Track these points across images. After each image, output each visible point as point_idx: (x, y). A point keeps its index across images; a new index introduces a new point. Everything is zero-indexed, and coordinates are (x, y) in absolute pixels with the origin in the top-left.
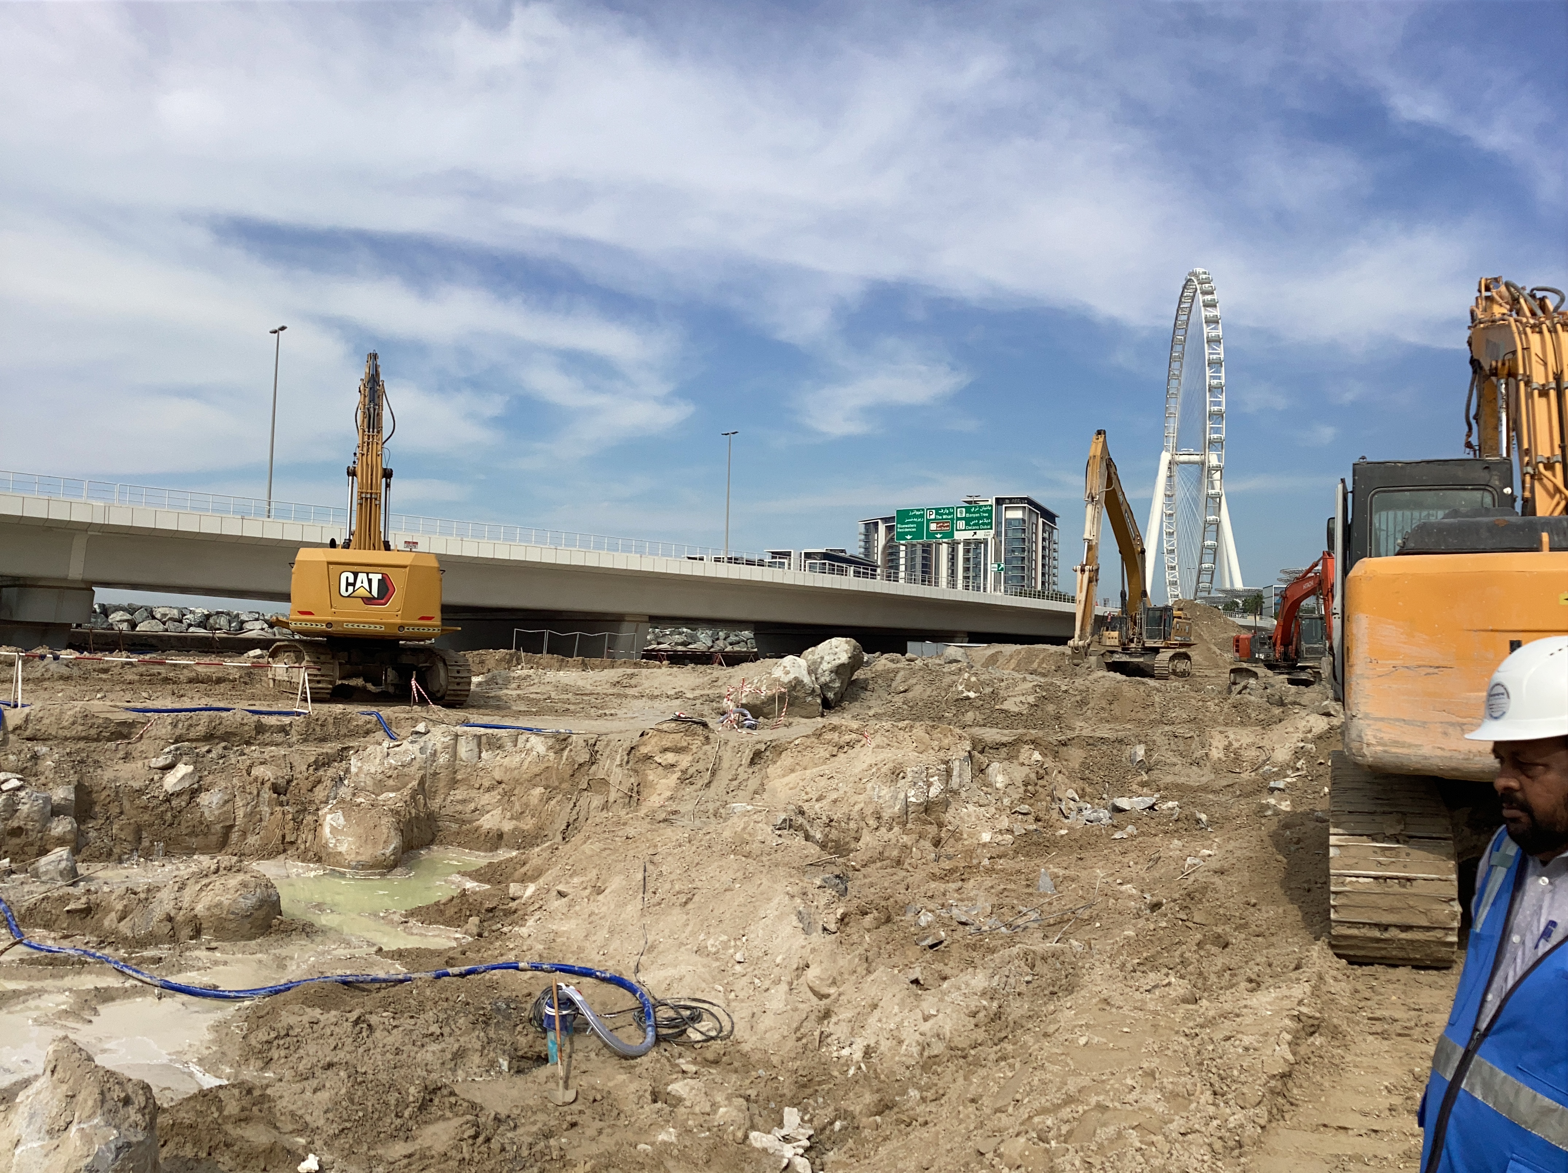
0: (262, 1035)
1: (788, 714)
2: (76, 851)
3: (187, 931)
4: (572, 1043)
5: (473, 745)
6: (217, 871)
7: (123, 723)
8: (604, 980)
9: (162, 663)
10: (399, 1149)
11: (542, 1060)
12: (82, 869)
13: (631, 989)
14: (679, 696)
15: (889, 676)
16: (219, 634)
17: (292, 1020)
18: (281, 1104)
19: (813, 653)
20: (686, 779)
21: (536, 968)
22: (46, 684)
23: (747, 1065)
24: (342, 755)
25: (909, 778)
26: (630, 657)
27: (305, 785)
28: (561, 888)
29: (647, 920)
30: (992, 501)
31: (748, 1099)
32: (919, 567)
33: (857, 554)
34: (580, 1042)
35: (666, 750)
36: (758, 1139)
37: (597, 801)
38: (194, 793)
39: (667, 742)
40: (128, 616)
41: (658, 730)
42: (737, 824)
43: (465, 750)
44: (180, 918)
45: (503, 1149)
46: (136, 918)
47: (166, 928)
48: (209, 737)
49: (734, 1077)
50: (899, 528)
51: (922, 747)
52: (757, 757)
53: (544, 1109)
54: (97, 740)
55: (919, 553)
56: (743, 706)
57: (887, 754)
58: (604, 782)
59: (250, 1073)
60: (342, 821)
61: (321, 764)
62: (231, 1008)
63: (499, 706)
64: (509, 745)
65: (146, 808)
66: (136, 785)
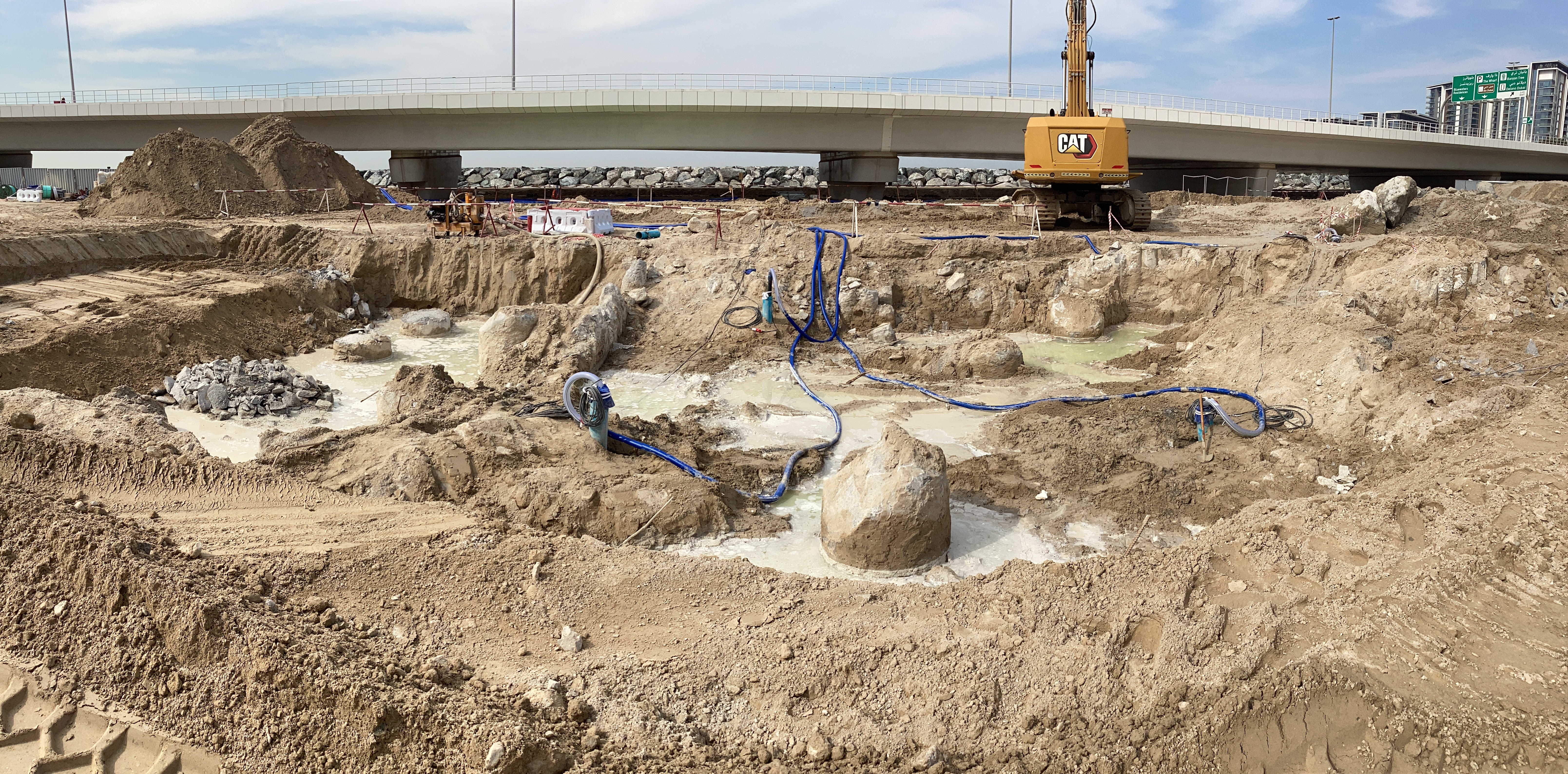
0: (1013, 430)
1: (1361, 232)
2: (894, 325)
3: (963, 373)
4: (1212, 430)
5: (1152, 255)
6: (981, 338)
7: (920, 247)
8: (1235, 396)
9: (942, 207)
10: (1099, 488)
11: (1194, 440)
12: (898, 336)
13: (1251, 400)
14: (1293, 220)
15: (1436, 203)
16: (979, 186)
17: (1031, 422)
18: (1024, 465)
19: (1382, 188)
20: (1293, 276)
21: (1192, 390)
22: (872, 222)
23: (1320, 442)
24: (1062, 265)
25: (1440, 275)
26: (1263, 194)
27: (1038, 285)
28: (1209, 344)
29: (1263, 362)
30: (1530, 67)
31: (1319, 460)
32: (1469, 122)
33: (1424, 113)
34: (1216, 429)
35: (1280, 257)
36: (1322, 481)
37: (1235, 291)
38: (965, 291)
39: (1281, 251)
40: (921, 176)
41: (1276, 244)
42: (1322, 303)
43: (1147, 259)
44: (960, 364)
45: (1168, 486)
46: (932, 364)
47: (951, 370)
48: (973, 255)
49: (1311, 449)
50: (1456, 91)
51: (1452, 255)
52: (1339, 261)
53: (1193, 465)
54: (904, 257)
55: (1470, 111)
56: (1332, 226)
57: (1427, 259)
58: (1240, 279)
59: (1005, 450)
60: (1063, 307)
61: (1049, 271)
62: (993, 415)
63: (1171, 229)
64: (1177, 255)
65: (936, 300)
66: (929, 286)
